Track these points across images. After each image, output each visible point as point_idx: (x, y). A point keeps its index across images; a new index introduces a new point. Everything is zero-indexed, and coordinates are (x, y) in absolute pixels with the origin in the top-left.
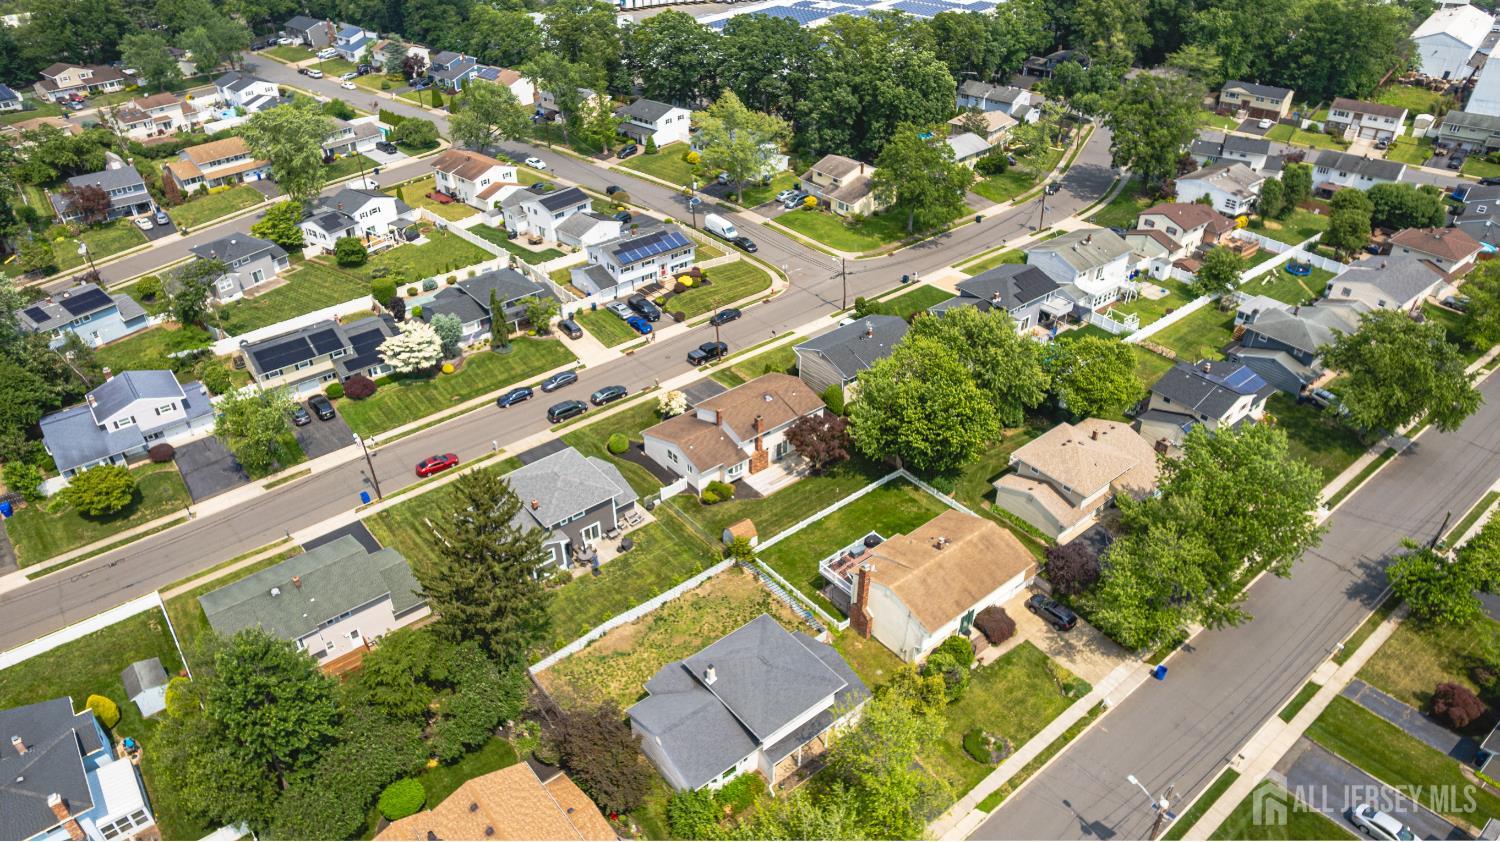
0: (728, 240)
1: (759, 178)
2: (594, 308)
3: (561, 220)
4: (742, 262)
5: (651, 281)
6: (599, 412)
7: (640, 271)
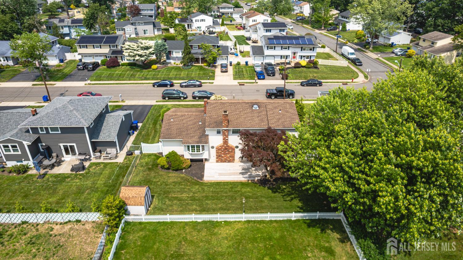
0: (349, 59)
1: (390, 43)
2: (247, 63)
3: (269, 34)
4: (348, 67)
5: (287, 61)
6: (193, 101)
7: (279, 52)
